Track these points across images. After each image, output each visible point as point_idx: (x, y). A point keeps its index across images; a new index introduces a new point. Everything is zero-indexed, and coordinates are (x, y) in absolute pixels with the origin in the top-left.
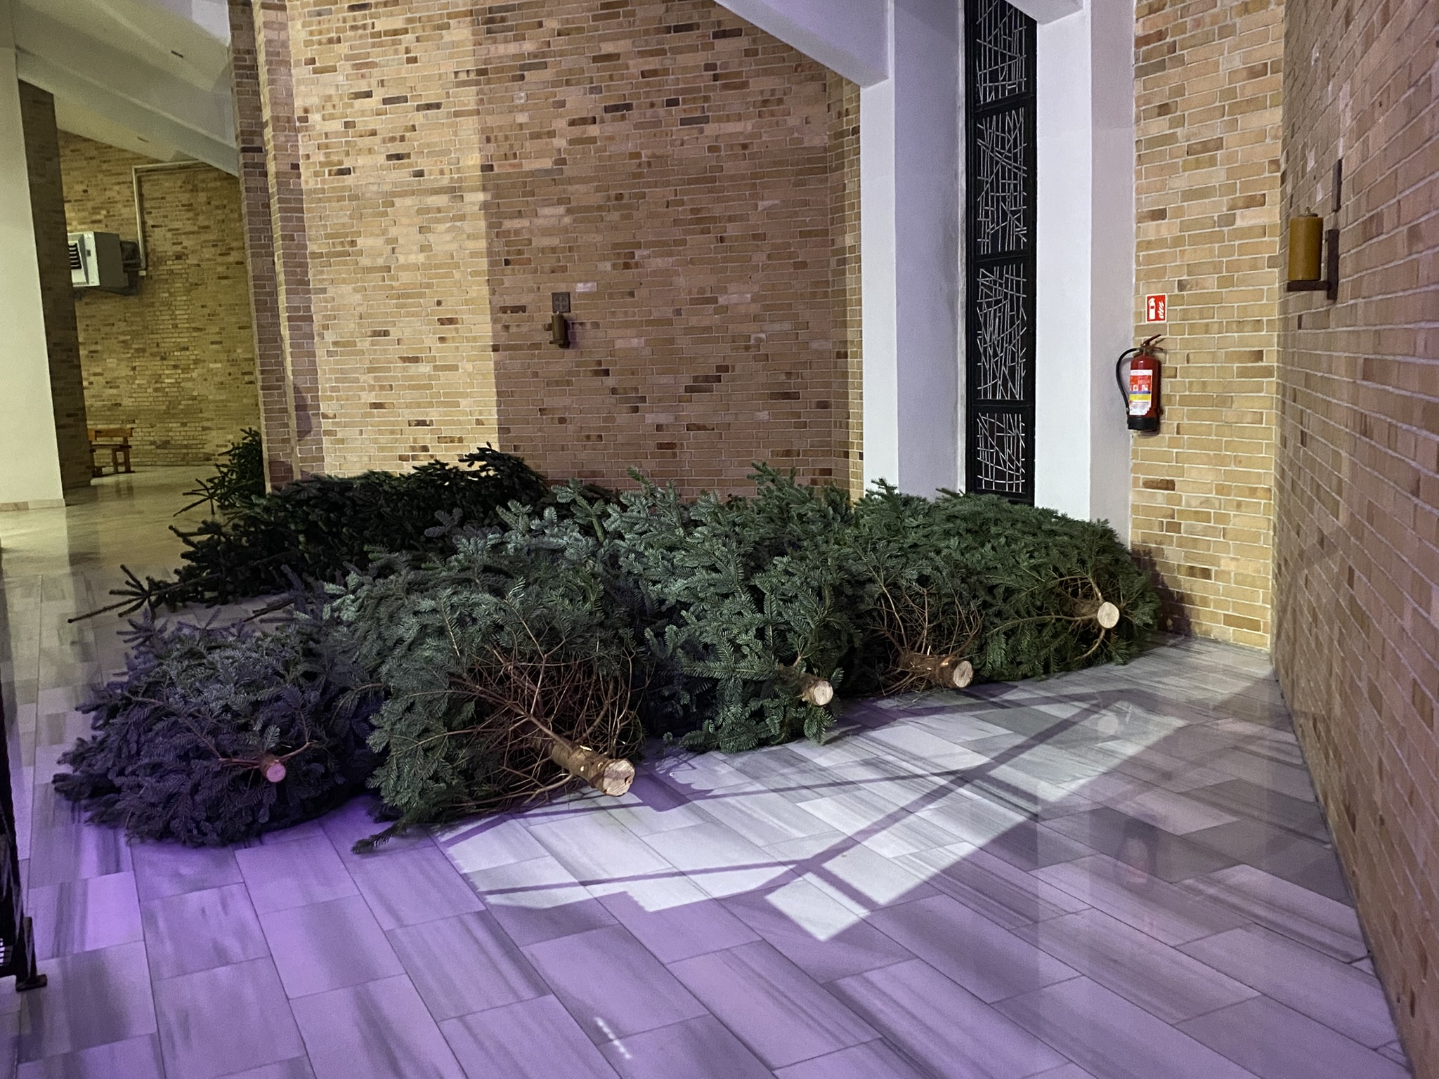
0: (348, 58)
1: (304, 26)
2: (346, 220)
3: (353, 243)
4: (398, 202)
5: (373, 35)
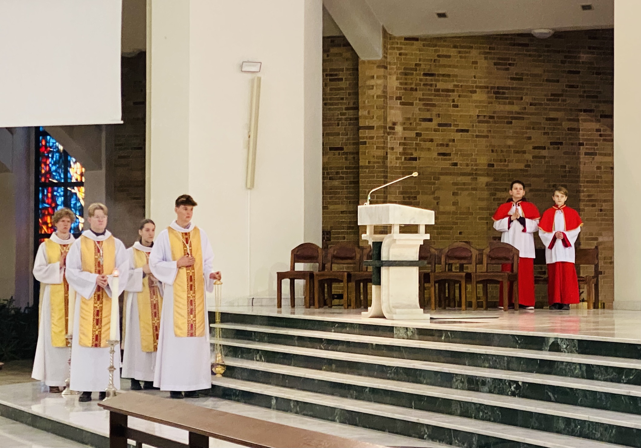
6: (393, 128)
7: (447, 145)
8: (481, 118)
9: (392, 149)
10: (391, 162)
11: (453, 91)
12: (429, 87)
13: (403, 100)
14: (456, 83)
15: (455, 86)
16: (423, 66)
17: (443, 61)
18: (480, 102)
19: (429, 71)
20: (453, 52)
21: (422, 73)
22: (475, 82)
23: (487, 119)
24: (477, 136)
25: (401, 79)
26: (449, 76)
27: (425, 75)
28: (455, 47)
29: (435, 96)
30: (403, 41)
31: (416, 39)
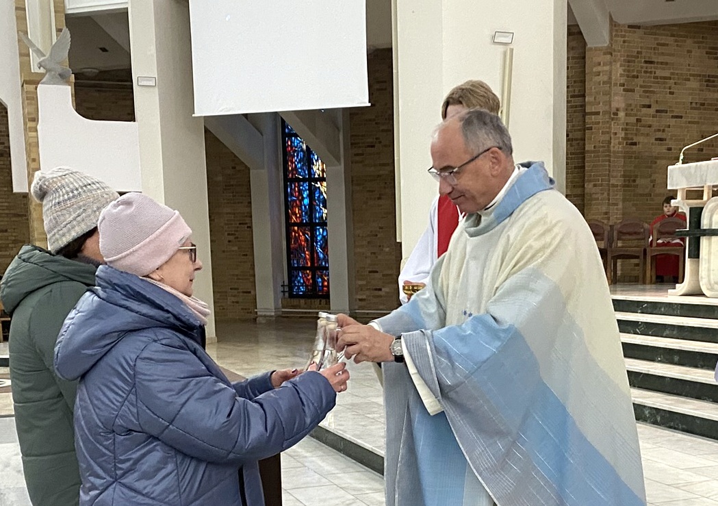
6: (616, 114)
7: (664, 131)
8: (694, 105)
9: (616, 134)
10: (614, 147)
11: (670, 78)
12: (648, 75)
13: (625, 87)
14: (672, 71)
15: (672, 74)
16: (643, 55)
17: (662, 49)
18: (693, 89)
19: (649, 58)
20: (670, 40)
21: (643, 60)
22: (689, 70)
23: (698, 106)
24: (689, 122)
25: (624, 66)
26: (667, 64)
27: (646, 62)
28: (673, 35)
29: (654, 83)
30: (627, 28)
31: (638, 27)
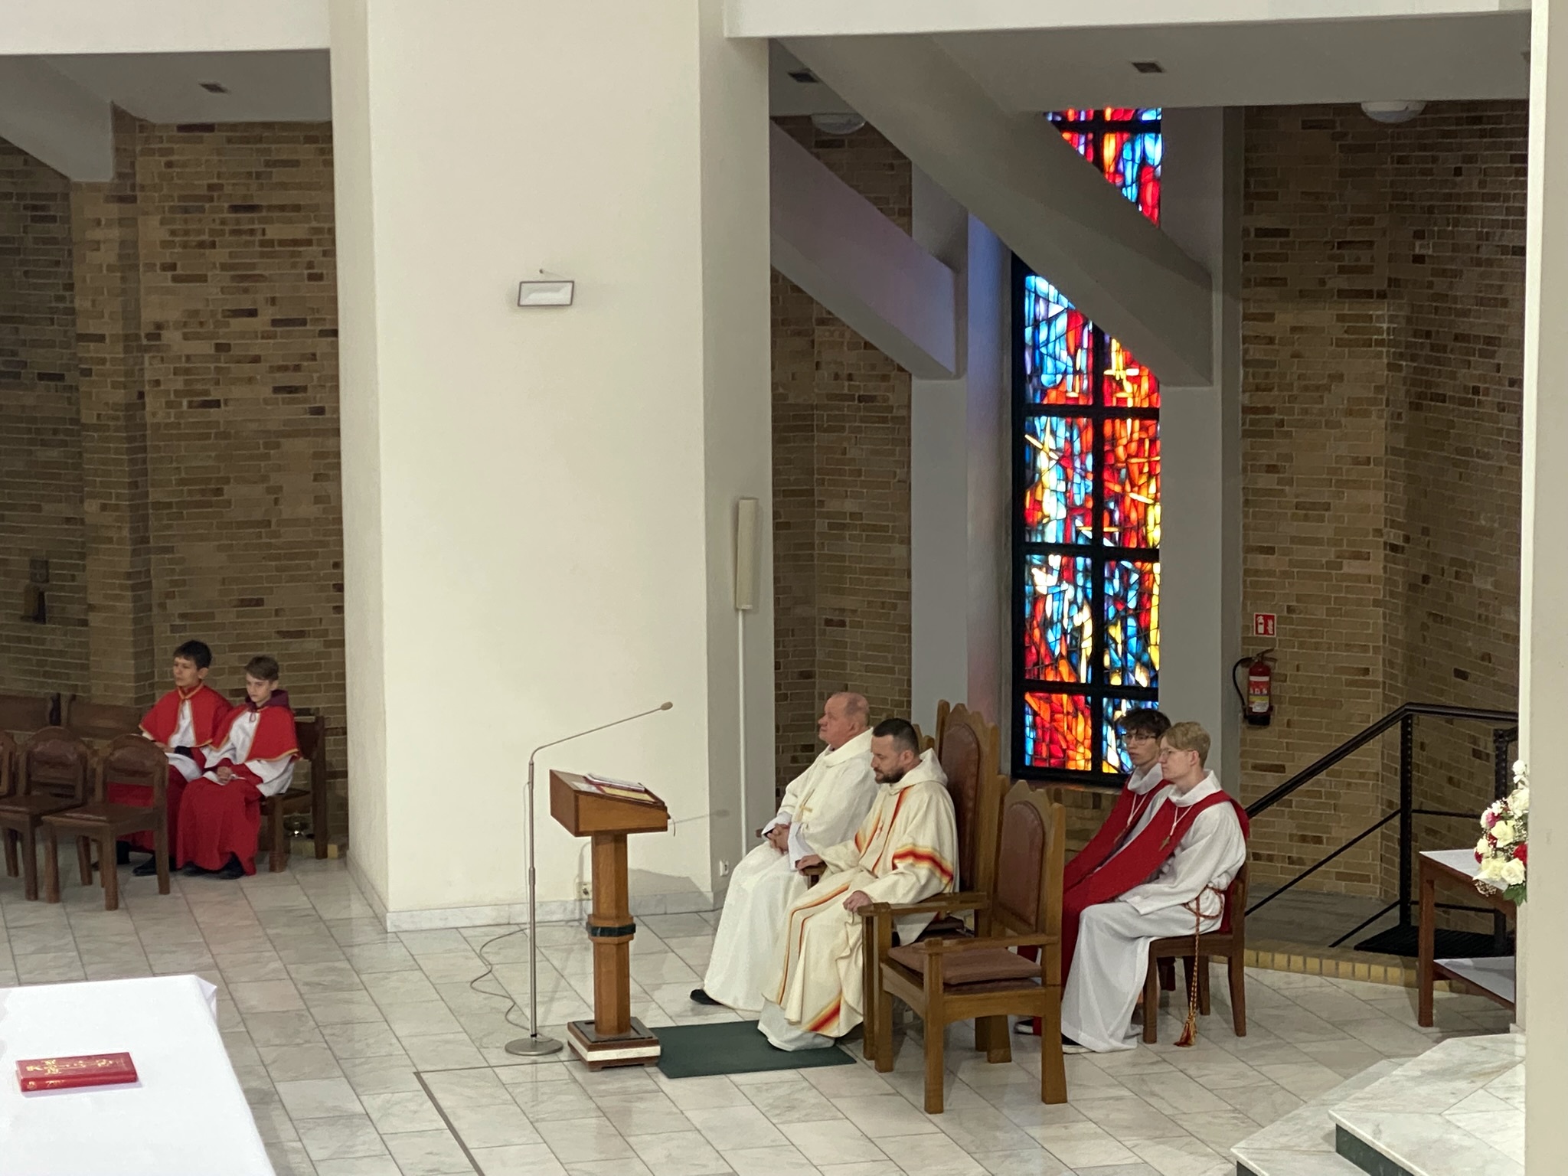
0: (224, 267)
1: (162, 223)
2: (211, 463)
3: (219, 492)
4: (287, 444)
5: (263, 244)
